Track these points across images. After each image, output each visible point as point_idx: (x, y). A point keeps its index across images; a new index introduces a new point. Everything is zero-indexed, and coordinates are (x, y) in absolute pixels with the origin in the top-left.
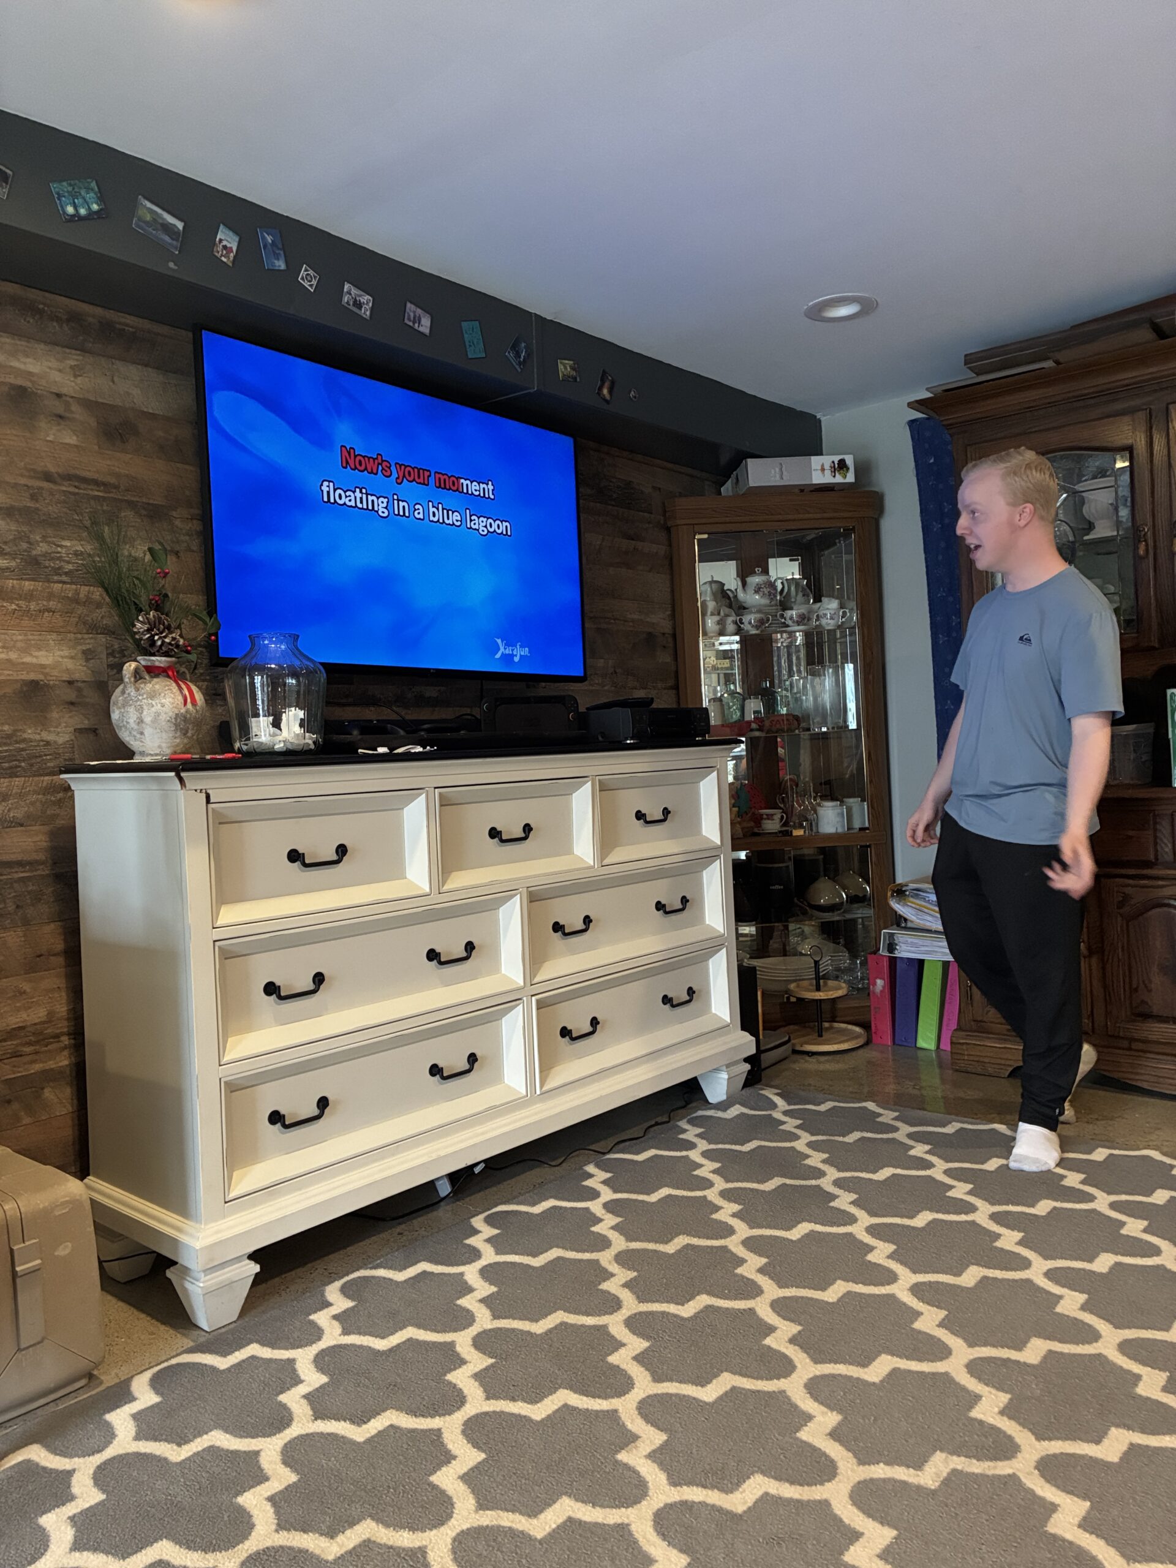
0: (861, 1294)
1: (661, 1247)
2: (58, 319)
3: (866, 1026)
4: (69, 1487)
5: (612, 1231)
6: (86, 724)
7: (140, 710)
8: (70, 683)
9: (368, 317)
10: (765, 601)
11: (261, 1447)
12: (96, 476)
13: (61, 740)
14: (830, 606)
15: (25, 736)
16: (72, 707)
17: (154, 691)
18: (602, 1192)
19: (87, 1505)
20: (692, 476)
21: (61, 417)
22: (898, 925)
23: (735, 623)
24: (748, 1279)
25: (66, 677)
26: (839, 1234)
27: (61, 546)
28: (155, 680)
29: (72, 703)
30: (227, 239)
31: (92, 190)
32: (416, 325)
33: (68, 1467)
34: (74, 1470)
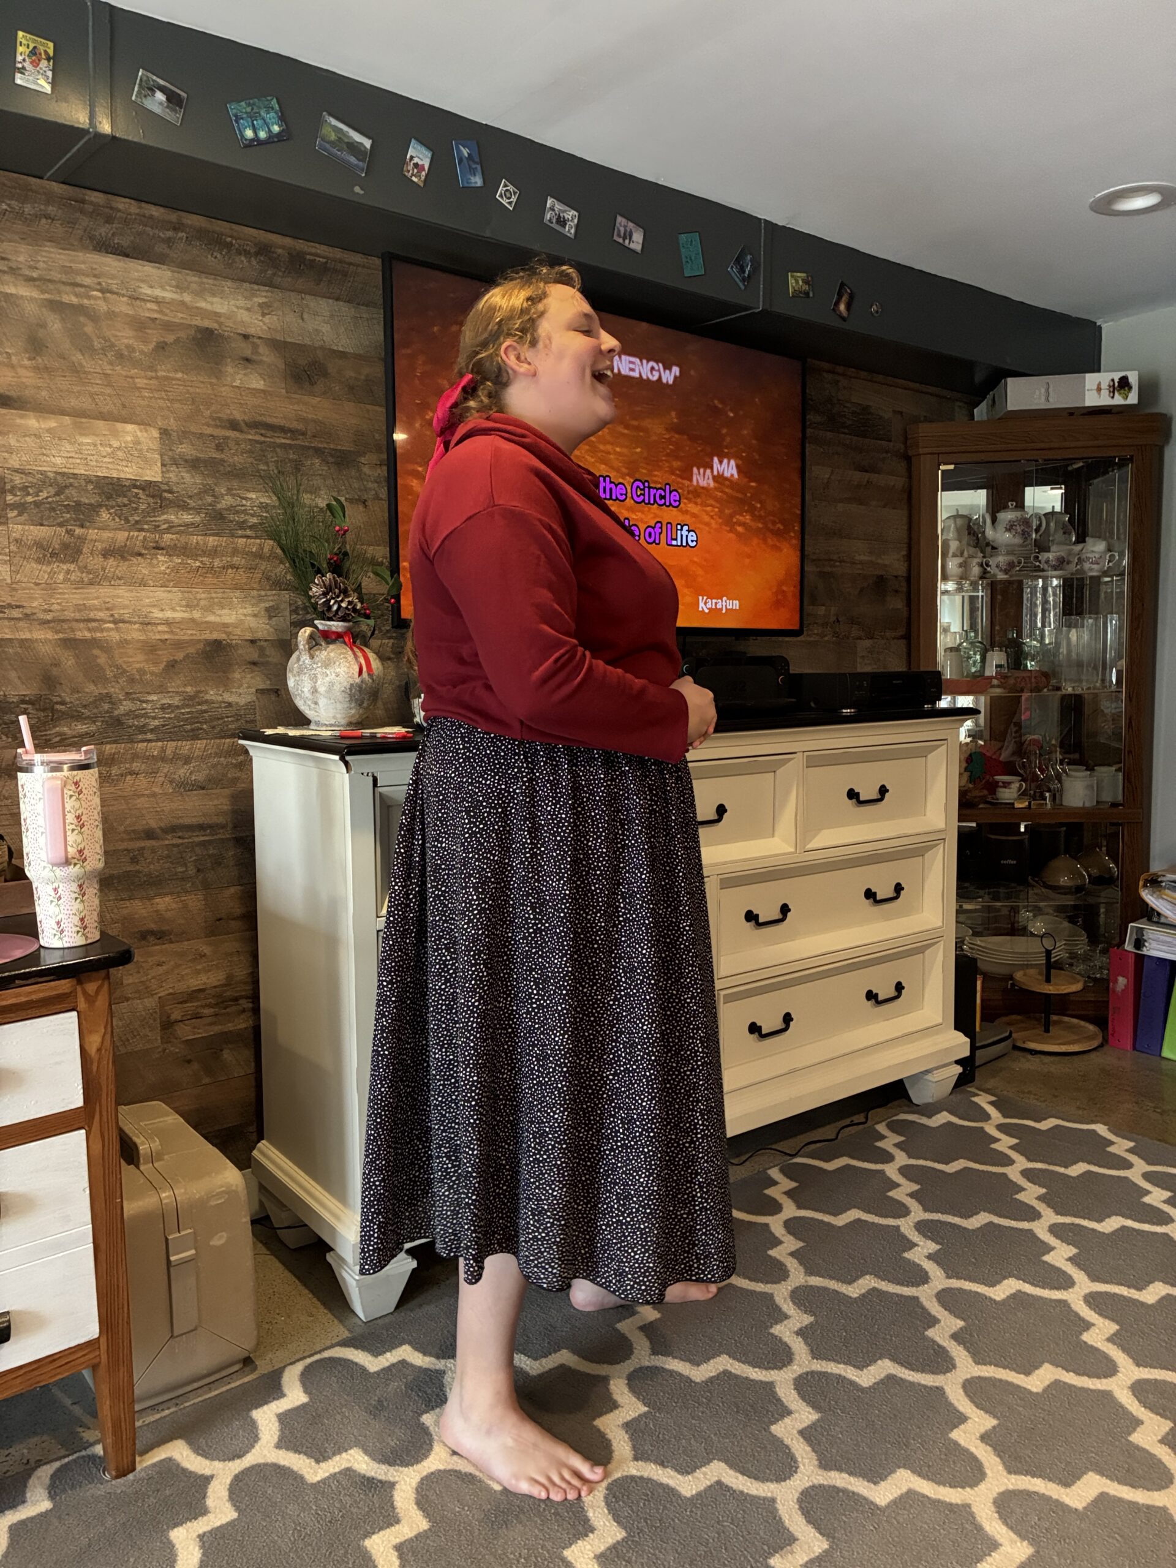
0: (1071, 1387)
1: (844, 1289)
2: (247, 253)
3: (1101, 1022)
4: (204, 1497)
5: (791, 1259)
6: (267, 685)
7: (314, 679)
8: (253, 642)
9: (572, 236)
10: (1018, 540)
11: (397, 1479)
12: (282, 423)
13: (242, 701)
14: (1096, 547)
15: (208, 697)
16: (253, 667)
17: (329, 659)
18: (784, 1206)
19: (218, 1524)
20: (938, 396)
21: (247, 360)
22: (1150, 920)
23: (981, 565)
24: (939, 1346)
25: (249, 636)
26: (1051, 1300)
27: (246, 499)
28: (331, 647)
29: (254, 664)
30: (419, 155)
31: (273, 108)
32: (627, 241)
33: (207, 1472)
34: (212, 1477)
